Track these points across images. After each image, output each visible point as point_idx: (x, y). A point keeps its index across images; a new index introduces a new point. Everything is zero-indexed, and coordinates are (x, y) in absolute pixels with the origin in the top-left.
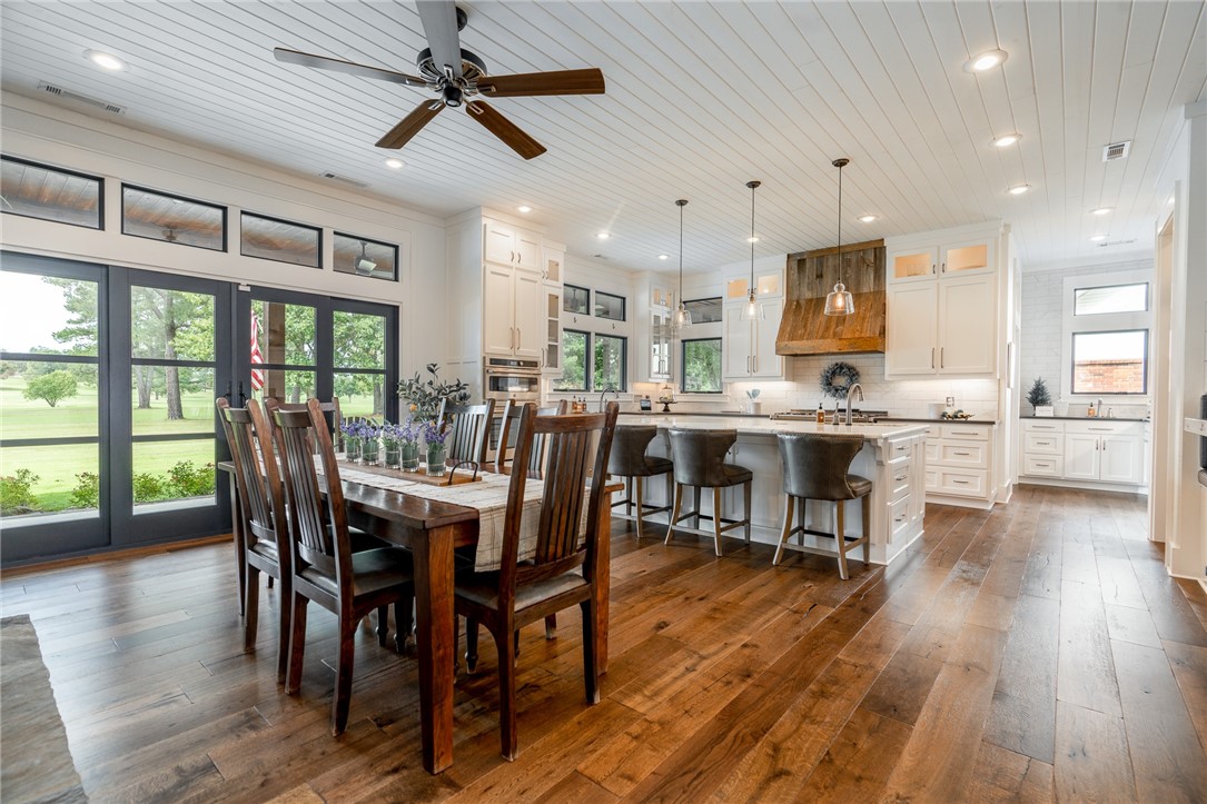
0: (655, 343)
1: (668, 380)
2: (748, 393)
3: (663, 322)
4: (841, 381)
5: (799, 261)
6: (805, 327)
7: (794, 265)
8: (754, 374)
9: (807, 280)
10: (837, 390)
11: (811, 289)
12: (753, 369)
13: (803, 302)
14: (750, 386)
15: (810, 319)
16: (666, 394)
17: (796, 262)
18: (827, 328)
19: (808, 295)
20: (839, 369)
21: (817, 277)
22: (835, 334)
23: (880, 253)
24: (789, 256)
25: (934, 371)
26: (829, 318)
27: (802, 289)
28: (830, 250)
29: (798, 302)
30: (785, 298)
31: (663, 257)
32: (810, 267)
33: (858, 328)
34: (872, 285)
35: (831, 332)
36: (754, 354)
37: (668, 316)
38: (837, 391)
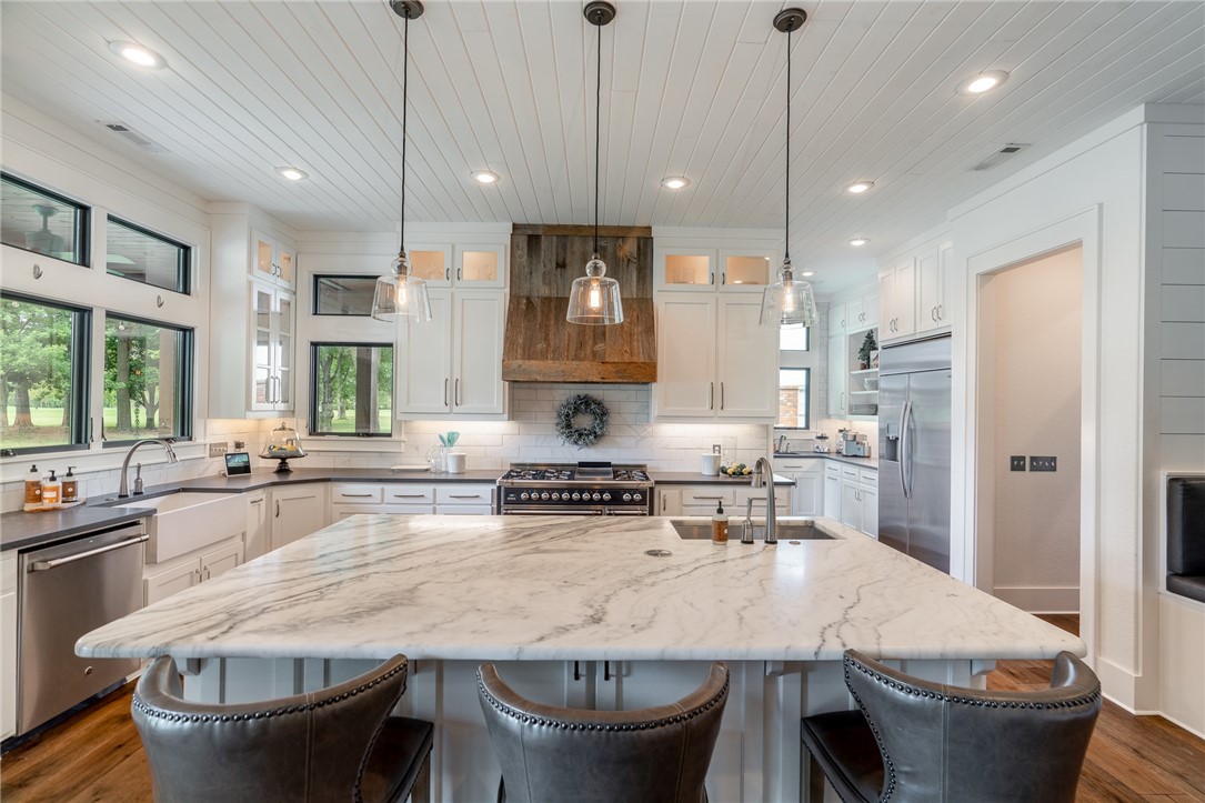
0: (259, 343)
1: (284, 414)
2: (441, 438)
3: (275, 306)
4: (584, 421)
5: (529, 236)
6: (546, 339)
7: (523, 242)
8: (456, 409)
9: (542, 269)
10: (580, 435)
11: (547, 280)
12: (455, 399)
13: (537, 302)
14: (445, 427)
15: (552, 328)
16: (282, 441)
17: (525, 238)
18: (581, 345)
19: (545, 291)
20: (585, 404)
21: (558, 265)
22: (594, 354)
23: (645, 245)
24: (515, 227)
25: (712, 413)
26: (581, 330)
27: (535, 280)
28: (577, 229)
29: (528, 299)
30: (508, 290)
31: (292, 175)
32: (547, 247)
33: (626, 348)
34: (635, 290)
35: (588, 351)
36: (457, 375)
37: (286, 297)
38: (578, 436)
